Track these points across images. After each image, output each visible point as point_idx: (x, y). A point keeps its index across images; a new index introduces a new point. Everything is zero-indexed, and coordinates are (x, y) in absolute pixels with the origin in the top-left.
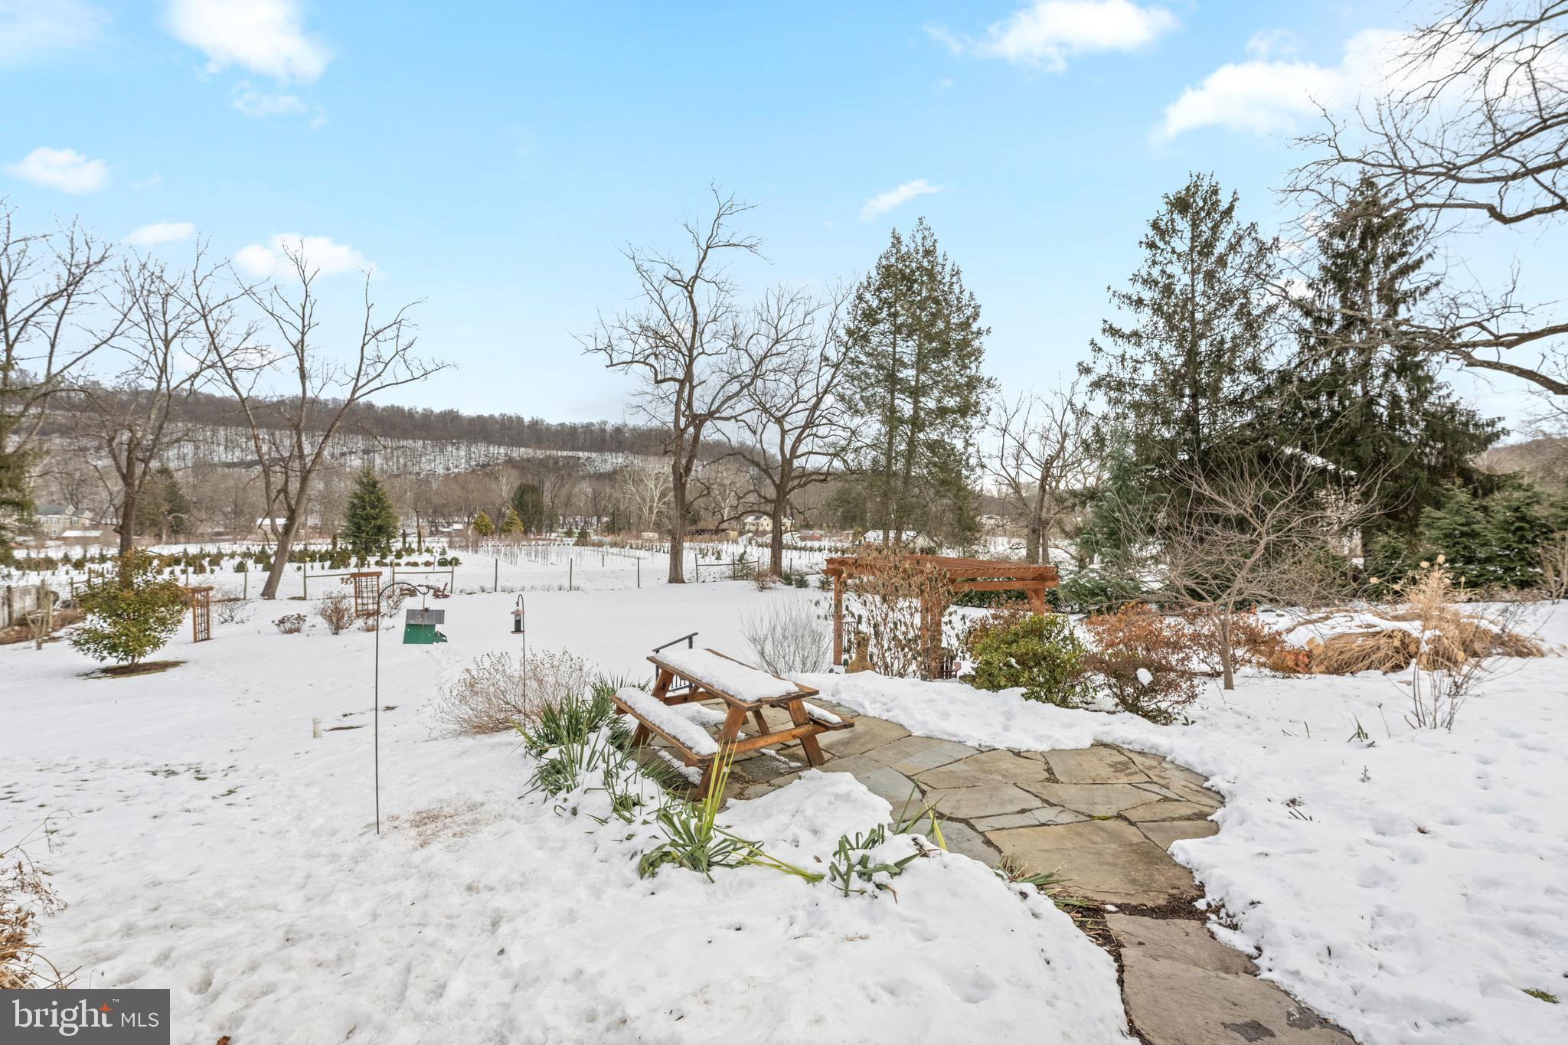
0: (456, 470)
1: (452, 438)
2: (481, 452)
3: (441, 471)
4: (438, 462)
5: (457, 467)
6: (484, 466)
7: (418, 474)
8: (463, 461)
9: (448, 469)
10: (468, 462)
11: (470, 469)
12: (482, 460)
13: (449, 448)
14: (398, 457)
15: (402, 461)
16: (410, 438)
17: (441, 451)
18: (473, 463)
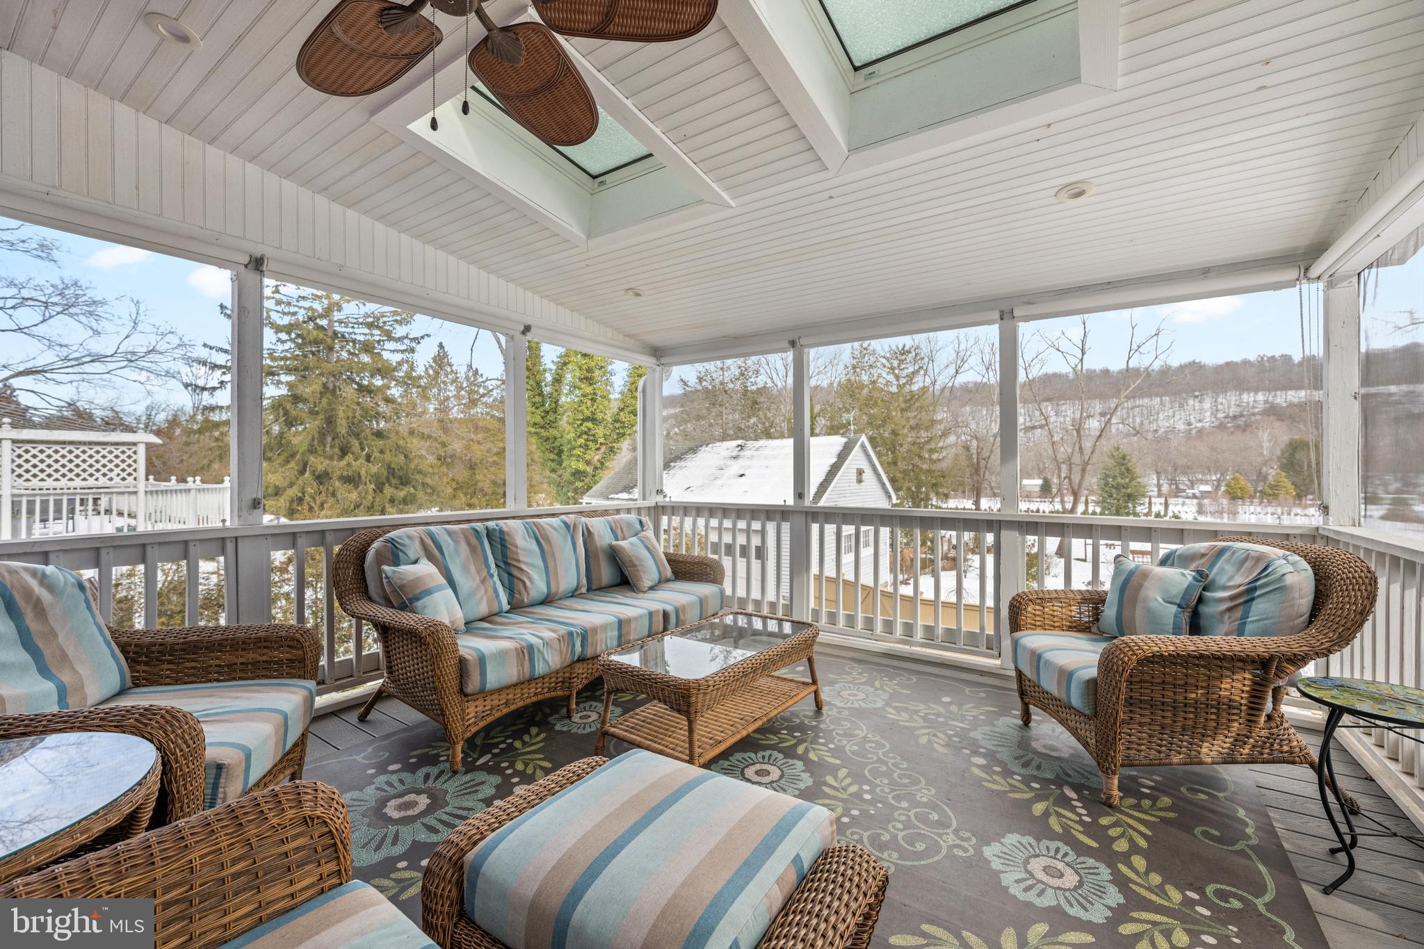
0: (1199, 425)
1: (1194, 391)
2: (1230, 402)
3: (1181, 426)
4: (1177, 417)
5: (1200, 421)
6: (1235, 417)
7: (1156, 431)
8: (1208, 414)
9: (1189, 424)
10: (1214, 414)
11: (1216, 423)
12: (1233, 410)
13: (1191, 402)
14: (1134, 416)
15: (1138, 420)
16: (1147, 396)
17: (1181, 406)
18: (1221, 415)
